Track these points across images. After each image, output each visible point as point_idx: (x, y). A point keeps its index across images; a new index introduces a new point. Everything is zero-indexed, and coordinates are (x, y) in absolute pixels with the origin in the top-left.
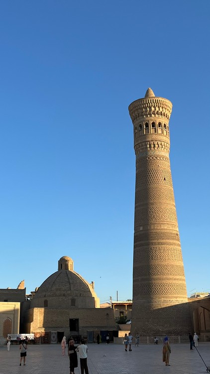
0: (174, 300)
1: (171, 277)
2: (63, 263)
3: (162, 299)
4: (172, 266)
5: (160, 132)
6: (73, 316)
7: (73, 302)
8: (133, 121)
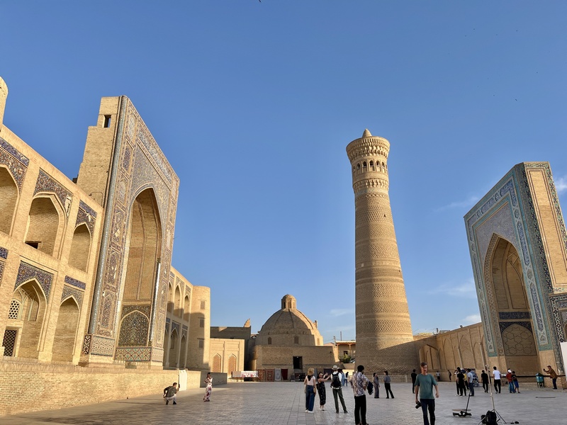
1: (395, 314)
2: (286, 301)
4: (396, 303)
5: (378, 169)
6: (297, 354)
7: (296, 340)
8: (351, 161)
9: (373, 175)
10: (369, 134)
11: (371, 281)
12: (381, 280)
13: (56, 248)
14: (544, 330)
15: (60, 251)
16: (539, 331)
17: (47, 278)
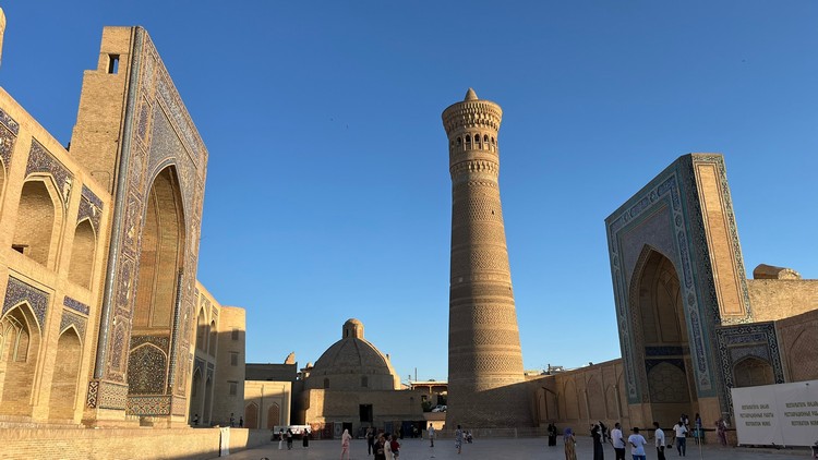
0: (507, 378)
2: (349, 328)
3: (491, 377)
5: (486, 148)
6: (364, 400)
7: (365, 381)
9: (478, 154)
10: (474, 96)
11: (471, 301)
12: (485, 301)
13: (51, 256)
14: (707, 371)
15: (58, 259)
16: (699, 372)
17: (41, 299)
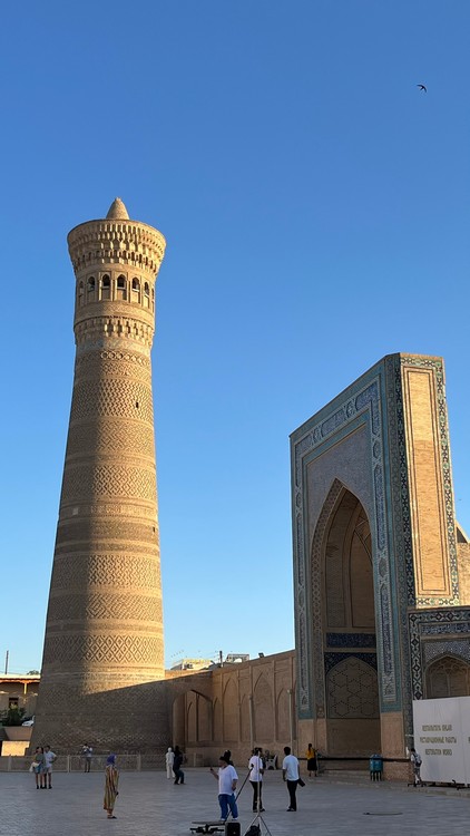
1: (133, 623)
3: (109, 672)
4: (138, 599)
5: (134, 298)
8: (75, 268)
9: (121, 308)
10: (123, 212)
11: (88, 548)
14: (393, 675)
